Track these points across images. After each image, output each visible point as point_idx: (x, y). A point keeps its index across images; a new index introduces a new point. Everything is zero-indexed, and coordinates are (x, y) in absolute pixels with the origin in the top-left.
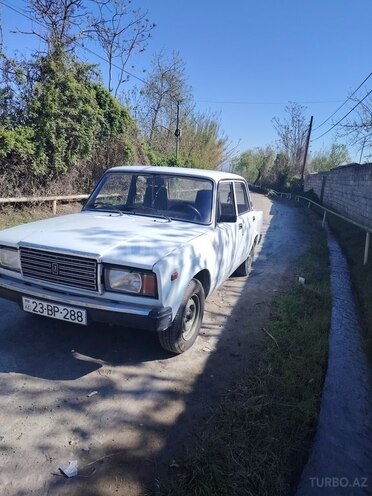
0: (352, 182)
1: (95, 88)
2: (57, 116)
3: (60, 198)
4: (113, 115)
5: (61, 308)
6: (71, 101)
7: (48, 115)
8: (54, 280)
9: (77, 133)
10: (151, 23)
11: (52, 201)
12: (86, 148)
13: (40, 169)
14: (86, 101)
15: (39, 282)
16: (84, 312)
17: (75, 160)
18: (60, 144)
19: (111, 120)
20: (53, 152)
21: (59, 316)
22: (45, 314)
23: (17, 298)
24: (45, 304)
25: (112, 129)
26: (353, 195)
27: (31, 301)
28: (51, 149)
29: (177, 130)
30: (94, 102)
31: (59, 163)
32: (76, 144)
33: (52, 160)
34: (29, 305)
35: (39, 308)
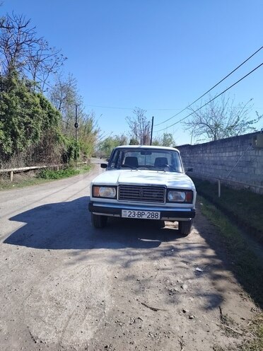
0: (188, 155)
1: (38, 96)
2: (18, 114)
3: (15, 169)
4: (51, 114)
5: (146, 212)
6: (28, 105)
7: (12, 114)
8: (139, 200)
9: (31, 126)
10: (64, 57)
11: (9, 173)
12: (36, 135)
13: (9, 150)
14: (36, 105)
15: (129, 202)
16: (159, 213)
17: (29, 143)
18: (21, 132)
19: (50, 117)
20: (16, 138)
21: (144, 217)
22: (136, 217)
23: (119, 211)
24: (136, 212)
25: (51, 123)
26: (190, 162)
27: (128, 211)
28: (14, 135)
29: (76, 124)
30: (39, 105)
31: (19, 145)
32: (31, 132)
33: (15, 144)
34: (126, 214)
35: (132, 215)
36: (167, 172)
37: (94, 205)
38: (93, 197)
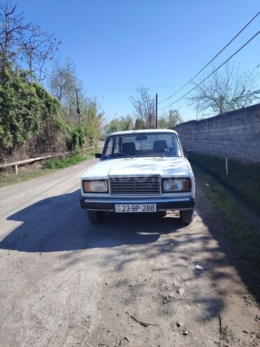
0: (194, 132)
1: (34, 86)
2: (14, 107)
3: (19, 162)
4: (49, 103)
5: (141, 206)
6: (23, 96)
7: (8, 107)
9: (30, 117)
10: (58, 41)
11: (13, 167)
12: (36, 126)
13: (9, 144)
14: (32, 95)
16: (155, 205)
17: (30, 135)
18: (20, 125)
19: (48, 106)
20: (16, 131)
21: (140, 210)
22: (131, 211)
24: (131, 206)
25: (50, 112)
26: (196, 139)
27: (121, 205)
28: (14, 128)
29: (78, 109)
30: (36, 95)
31: (20, 138)
32: (30, 124)
33: (15, 137)
34: (119, 209)
35: (126, 209)
36: (164, 158)
37: (86, 201)
38: (84, 192)
